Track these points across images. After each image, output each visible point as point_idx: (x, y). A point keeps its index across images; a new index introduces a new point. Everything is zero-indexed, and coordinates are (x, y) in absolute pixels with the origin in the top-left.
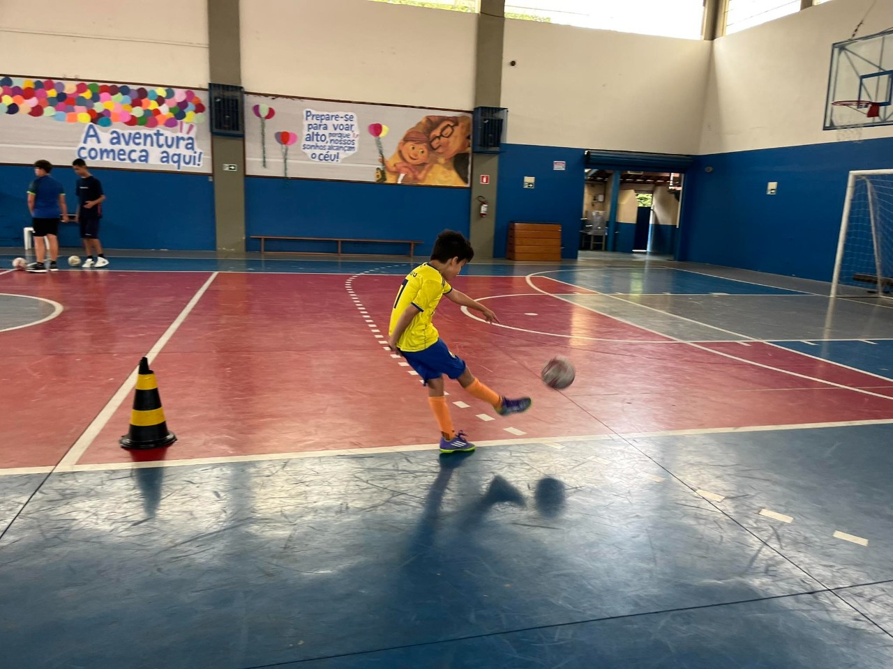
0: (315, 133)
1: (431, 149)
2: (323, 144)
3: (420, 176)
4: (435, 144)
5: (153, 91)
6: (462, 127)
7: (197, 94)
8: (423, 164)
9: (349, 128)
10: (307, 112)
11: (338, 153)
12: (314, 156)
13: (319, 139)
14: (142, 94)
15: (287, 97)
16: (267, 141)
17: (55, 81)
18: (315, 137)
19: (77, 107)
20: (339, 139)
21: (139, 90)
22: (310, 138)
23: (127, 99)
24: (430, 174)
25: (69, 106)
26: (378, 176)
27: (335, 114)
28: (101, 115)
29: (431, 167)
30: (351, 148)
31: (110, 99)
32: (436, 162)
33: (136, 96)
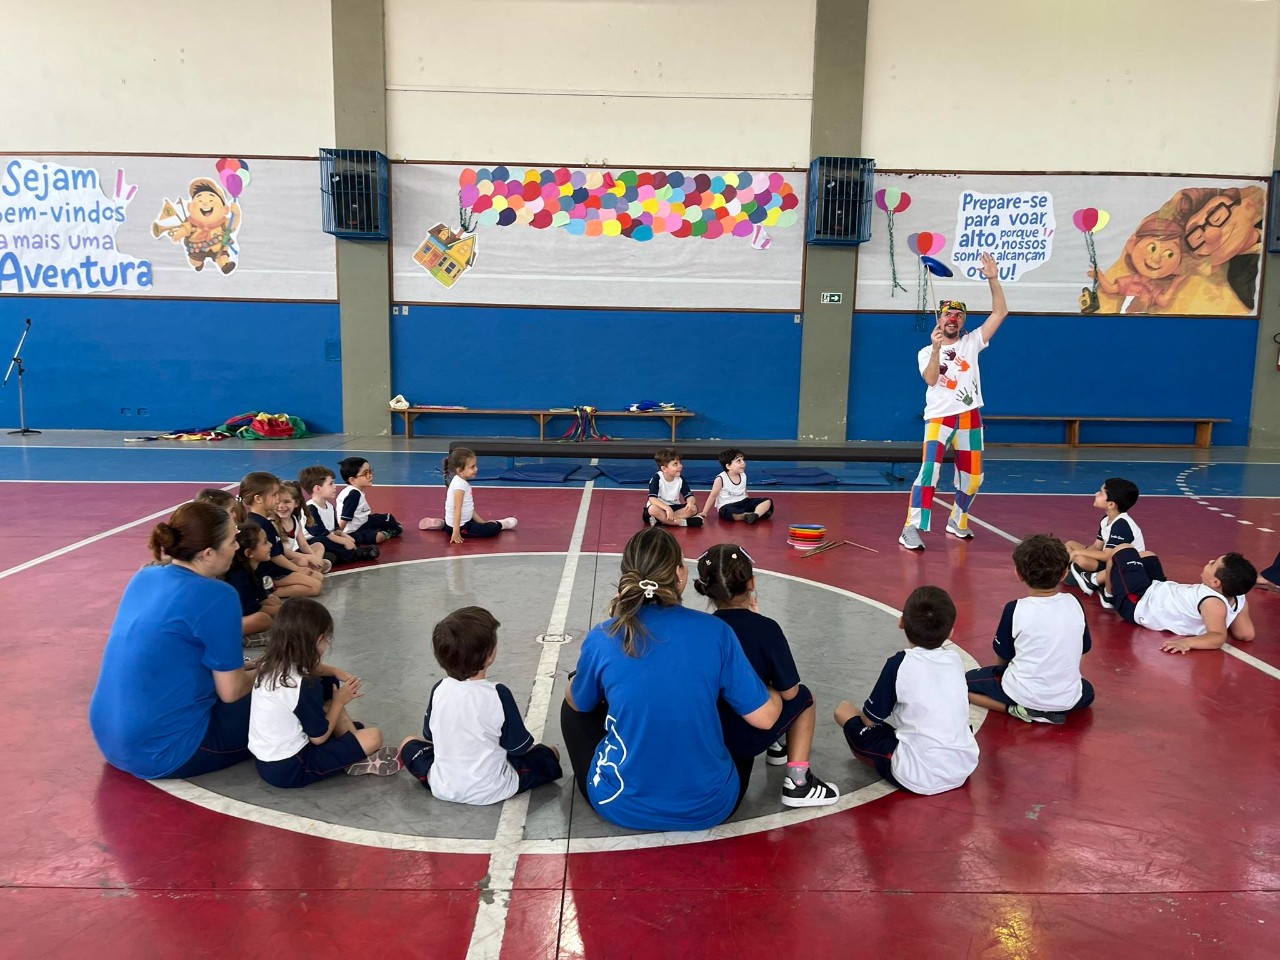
0: (977, 232)
1: (1188, 249)
2: (991, 249)
3: (1164, 299)
4: (1194, 240)
5: (720, 179)
6: (1248, 206)
7: (787, 177)
8: (1171, 277)
9: (1037, 219)
10: (966, 196)
11: (1014, 265)
12: (972, 272)
13: (983, 242)
14: (703, 183)
15: (933, 172)
16: (896, 250)
17: (572, 170)
18: (976, 239)
19: (602, 211)
20: (1019, 239)
21: (697, 179)
22: (966, 241)
23: (680, 194)
24: (1181, 295)
25: (591, 210)
26: (1084, 302)
27: (1014, 196)
28: (637, 222)
29: (1184, 282)
30: (1037, 256)
31: (653, 196)
32: (1194, 271)
33: (692, 187)
